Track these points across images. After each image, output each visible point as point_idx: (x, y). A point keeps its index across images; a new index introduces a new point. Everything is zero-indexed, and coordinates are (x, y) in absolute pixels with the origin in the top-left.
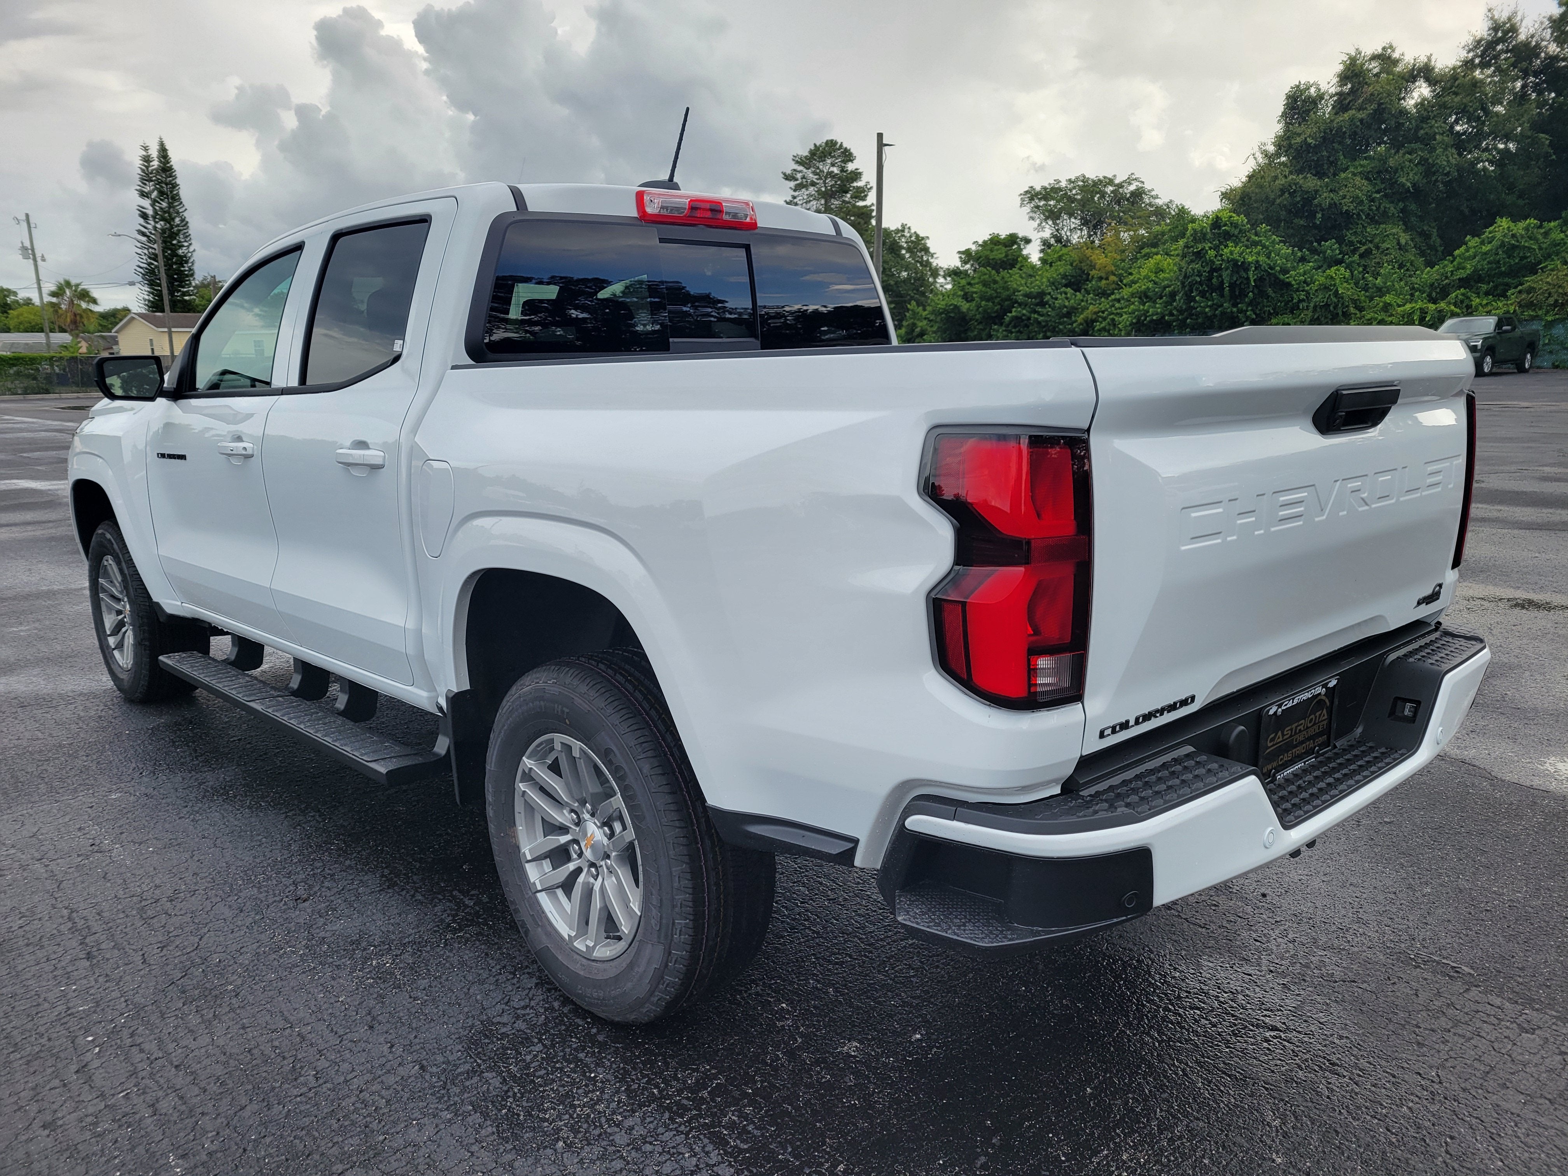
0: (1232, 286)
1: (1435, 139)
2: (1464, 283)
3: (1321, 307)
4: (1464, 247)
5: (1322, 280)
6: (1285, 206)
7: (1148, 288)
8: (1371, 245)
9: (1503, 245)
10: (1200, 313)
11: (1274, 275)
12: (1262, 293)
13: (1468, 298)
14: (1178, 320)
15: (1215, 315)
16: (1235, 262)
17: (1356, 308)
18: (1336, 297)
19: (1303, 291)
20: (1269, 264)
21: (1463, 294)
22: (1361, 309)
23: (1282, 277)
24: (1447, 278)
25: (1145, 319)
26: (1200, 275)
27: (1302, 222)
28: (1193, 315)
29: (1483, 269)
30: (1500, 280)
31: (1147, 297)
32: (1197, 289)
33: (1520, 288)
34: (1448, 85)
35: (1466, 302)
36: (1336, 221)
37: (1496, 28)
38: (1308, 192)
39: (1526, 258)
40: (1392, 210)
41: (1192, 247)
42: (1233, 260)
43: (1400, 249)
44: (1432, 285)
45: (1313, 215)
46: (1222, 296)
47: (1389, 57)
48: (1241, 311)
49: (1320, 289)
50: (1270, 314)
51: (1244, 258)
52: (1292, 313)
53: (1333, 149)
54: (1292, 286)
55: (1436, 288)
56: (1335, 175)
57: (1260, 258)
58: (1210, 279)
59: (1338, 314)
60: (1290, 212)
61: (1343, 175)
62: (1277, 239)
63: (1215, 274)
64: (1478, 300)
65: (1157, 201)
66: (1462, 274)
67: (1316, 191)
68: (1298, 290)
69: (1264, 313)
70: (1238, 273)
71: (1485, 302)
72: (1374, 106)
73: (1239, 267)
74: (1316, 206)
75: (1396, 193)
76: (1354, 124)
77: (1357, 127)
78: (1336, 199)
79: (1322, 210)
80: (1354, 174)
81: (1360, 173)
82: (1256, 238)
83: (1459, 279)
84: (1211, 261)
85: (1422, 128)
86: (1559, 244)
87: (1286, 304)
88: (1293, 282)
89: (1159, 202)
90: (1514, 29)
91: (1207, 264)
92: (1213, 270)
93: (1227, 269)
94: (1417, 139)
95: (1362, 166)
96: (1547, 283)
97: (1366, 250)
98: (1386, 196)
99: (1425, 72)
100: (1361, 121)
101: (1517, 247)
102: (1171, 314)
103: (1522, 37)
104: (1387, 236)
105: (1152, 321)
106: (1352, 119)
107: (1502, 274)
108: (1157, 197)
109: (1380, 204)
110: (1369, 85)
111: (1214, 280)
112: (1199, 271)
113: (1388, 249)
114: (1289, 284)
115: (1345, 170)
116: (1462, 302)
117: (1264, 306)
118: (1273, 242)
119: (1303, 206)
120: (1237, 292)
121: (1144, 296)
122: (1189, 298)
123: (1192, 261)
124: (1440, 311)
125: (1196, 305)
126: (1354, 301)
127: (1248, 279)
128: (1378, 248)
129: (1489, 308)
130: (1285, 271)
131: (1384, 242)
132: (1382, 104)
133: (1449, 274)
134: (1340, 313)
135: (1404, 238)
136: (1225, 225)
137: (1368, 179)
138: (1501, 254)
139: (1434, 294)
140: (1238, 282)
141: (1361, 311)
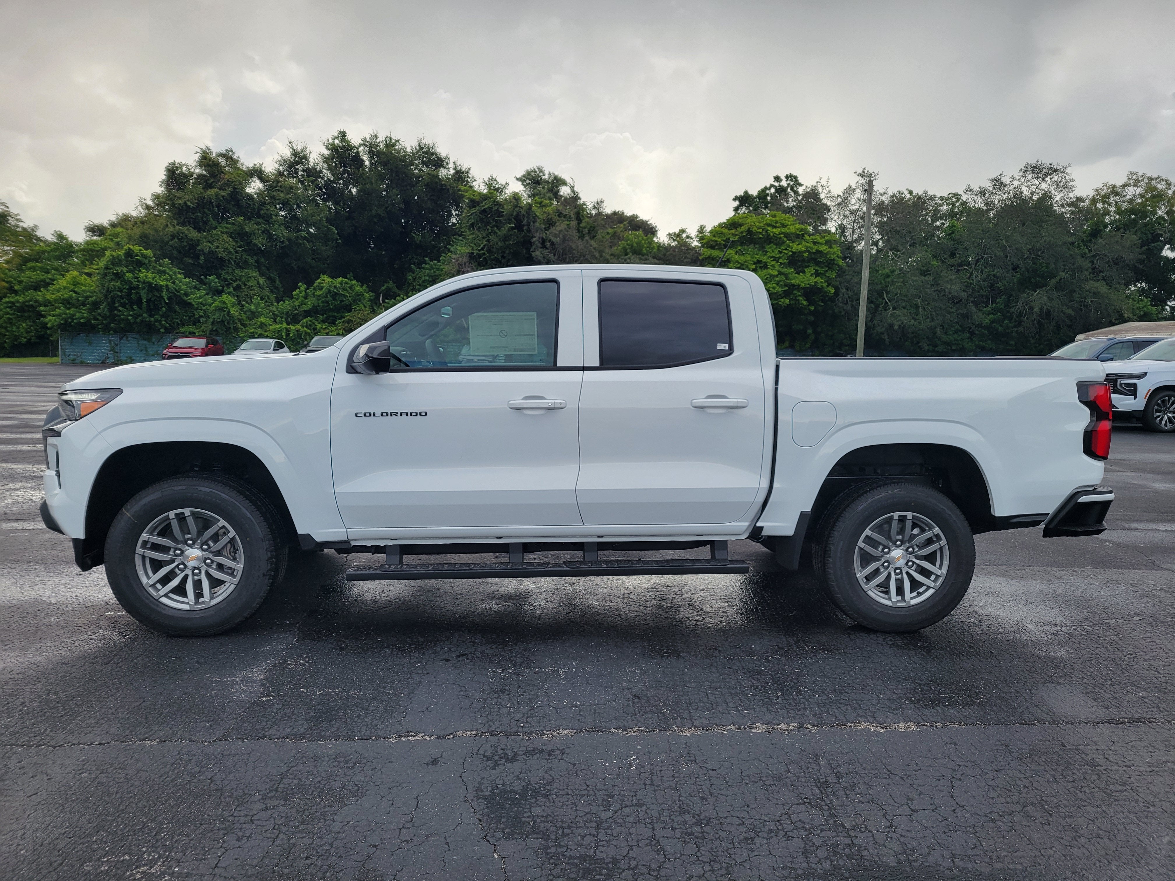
0: (148, 301)
1: (272, 218)
2: (308, 314)
3: (218, 322)
4: (297, 290)
5: (217, 303)
6: (176, 247)
7: (71, 297)
8: (240, 283)
9: (329, 291)
10: (123, 320)
11: (180, 296)
12: (170, 309)
13: (314, 323)
14: (102, 324)
15: (136, 323)
16: (150, 284)
17: (241, 324)
18: (228, 316)
19: (201, 310)
20: (175, 288)
21: (310, 321)
22: (244, 325)
23: (186, 298)
24: (296, 309)
25: (72, 321)
26: (121, 291)
27: (190, 261)
28: (116, 320)
29: (319, 306)
30: (330, 314)
31: (69, 304)
32: (119, 301)
33: (343, 319)
34: (274, 185)
35: (313, 326)
36: (213, 263)
37: (295, 154)
38: (192, 240)
39: (343, 301)
40: (251, 261)
41: (111, 269)
42: (148, 282)
43: (260, 287)
44: (287, 313)
45: (196, 257)
46: (140, 308)
47: (231, 158)
48: (156, 321)
49: (216, 310)
50: (178, 324)
51: (156, 281)
52: (194, 325)
53: (204, 212)
54: (193, 305)
55: (290, 315)
56: (209, 231)
57: (169, 284)
58: (129, 294)
59: (230, 328)
60: (180, 252)
61: (214, 232)
62: (177, 270)
63: (133, 291)
64: (320, 325)
65: (21, 224)
66: (305, 308)
67: (198, 240)
68: (197, 309)
69: (174, 323)
70: (152, 292)
71: (324, 327)
72: (231, 189)
73: (153, 288)
74: (199, 250)
75: (252, 249)
76: (219, 198)
77: (221, 200)
78: (213, 248)
79: (204, 254)
80: (222, 233)
81: (226, 232)
82: (161, 268)
83: (305, 311)
84: (128, 281)
85: (262, 209)
86: (360, 295)
87: (190, 318)
88: (194, 303)
89: (25, 225)
90: (306, 157)
91: (126, 283)
92: (131, 289)
93: (144, 288)
94: (259, 216)
95: (226, 228)
96: (359, 318)
97: (237, 285)
98: (245, 250)
99: (257, 173)
100: (223, 197)
101: (338, 294)
102: (96, 319)
103: (311, 164)
104: (250, 277)
105: (79, 323)
106: (217, 195)
107: (331, 310)
108: (20, 221)
109: (242, 255)
110: (225, 174)
111: (133, 296)
112: (119, 288)
113: (252, 286)
114: (190, 304)
115: (215, 228)
116: (310, 326)
117: (173, 318)
118: (175, 273)
119: (190, 249)
120: (153, 306)
121: (67, 303)
122: (112, 308)
123: (112, 280)
124: (298, 331)
125: (119, 313)
126: (240, 320)
127: (161, 297)
128: (245, 285)
129: (327, 331)
130: (186, 295)
131: (248, 281)
132: (236, 188)
133: (297, 307)
134: (232, 327)
135: (262, 280)
136: (137, 255)
137: (231, 237)
138: (329, 298)
139: (289, 319)
140: (153, 299)
141: (245, 327)
